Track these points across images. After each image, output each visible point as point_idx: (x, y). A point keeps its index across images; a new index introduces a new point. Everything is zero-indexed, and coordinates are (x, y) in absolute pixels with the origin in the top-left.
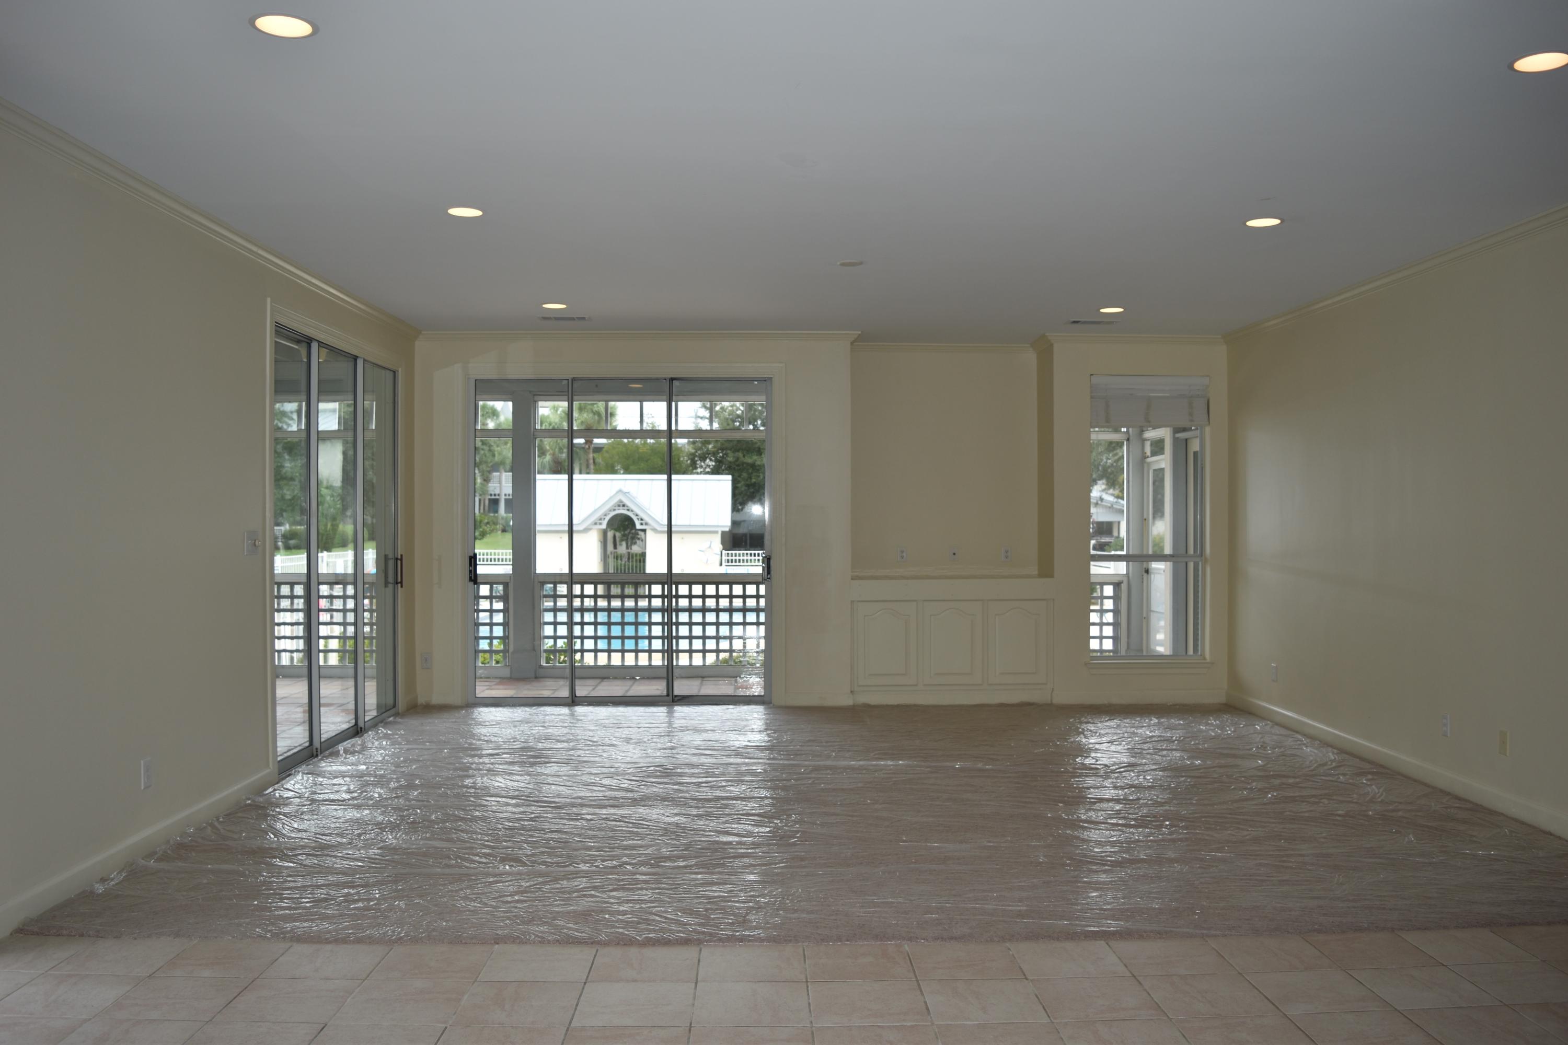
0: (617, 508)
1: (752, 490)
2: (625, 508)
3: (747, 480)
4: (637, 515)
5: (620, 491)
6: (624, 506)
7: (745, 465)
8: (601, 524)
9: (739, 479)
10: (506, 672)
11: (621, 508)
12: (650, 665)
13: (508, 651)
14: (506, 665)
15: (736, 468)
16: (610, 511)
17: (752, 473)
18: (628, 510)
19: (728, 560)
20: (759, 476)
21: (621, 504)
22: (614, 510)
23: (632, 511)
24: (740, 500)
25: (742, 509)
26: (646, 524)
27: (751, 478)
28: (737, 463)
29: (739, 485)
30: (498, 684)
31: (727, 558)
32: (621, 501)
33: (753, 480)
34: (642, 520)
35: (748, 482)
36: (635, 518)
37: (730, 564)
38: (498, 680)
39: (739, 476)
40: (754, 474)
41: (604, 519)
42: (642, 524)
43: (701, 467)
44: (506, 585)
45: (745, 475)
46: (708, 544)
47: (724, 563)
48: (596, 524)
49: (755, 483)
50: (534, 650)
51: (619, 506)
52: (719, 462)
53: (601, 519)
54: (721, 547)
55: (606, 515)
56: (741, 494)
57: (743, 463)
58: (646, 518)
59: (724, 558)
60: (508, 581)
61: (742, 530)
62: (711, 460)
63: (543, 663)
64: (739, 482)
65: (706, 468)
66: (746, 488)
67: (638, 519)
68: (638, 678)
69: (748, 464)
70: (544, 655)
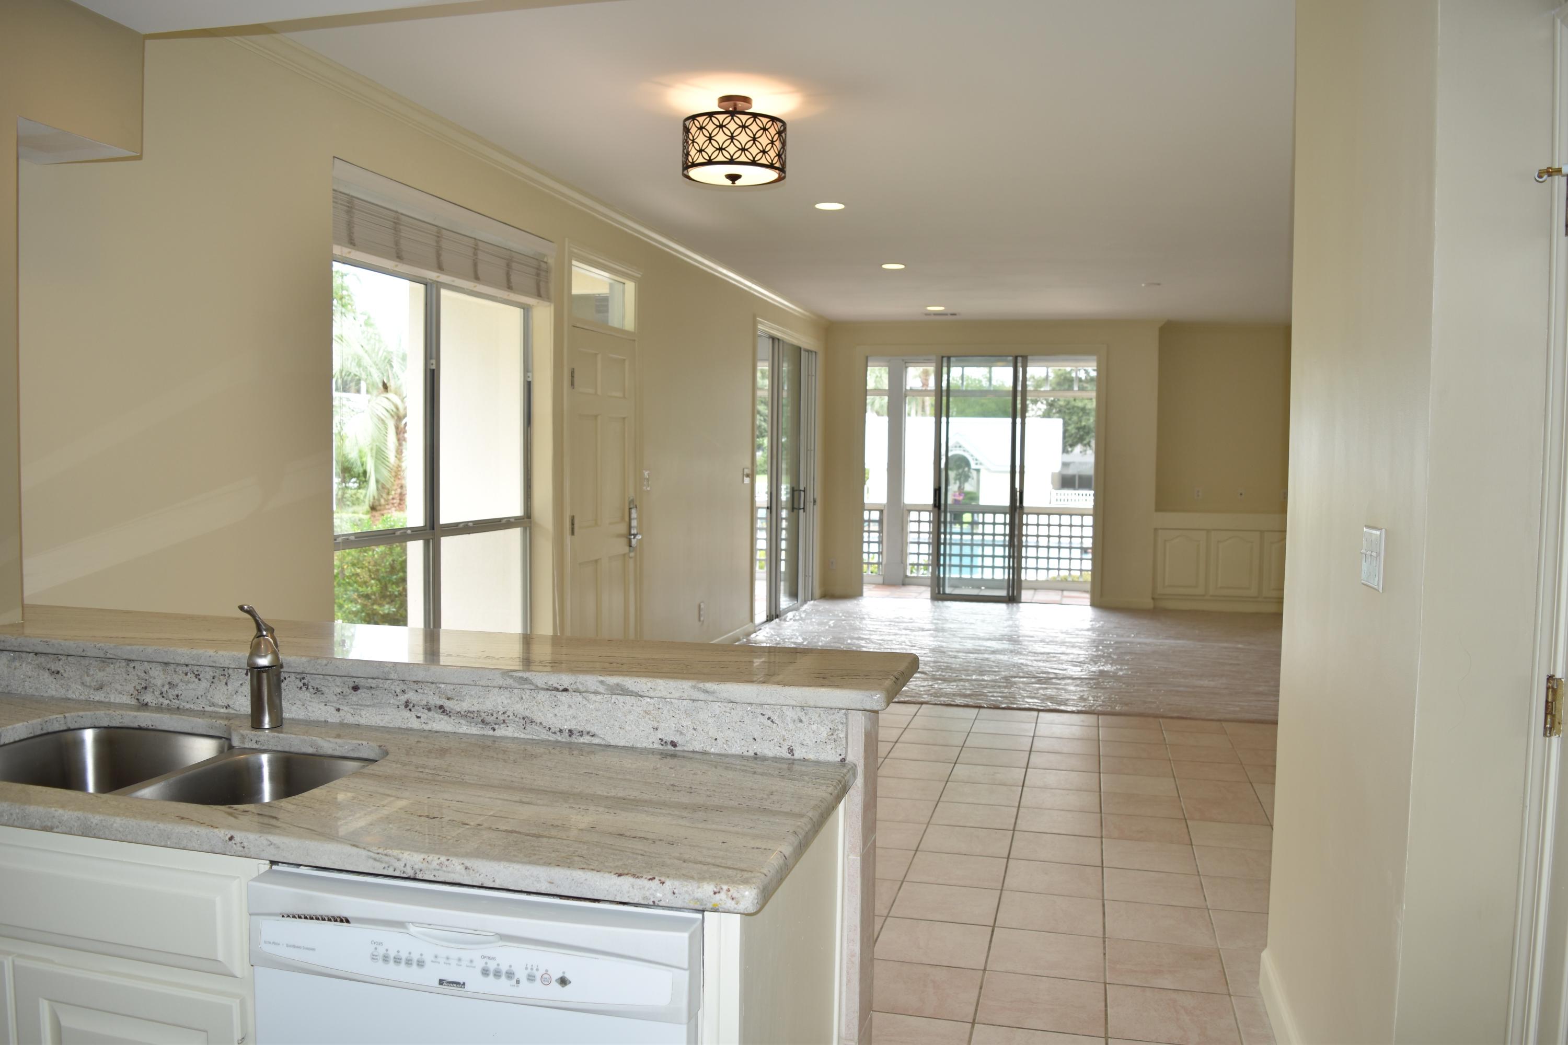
0: (954, 449)
1: (1081, 433)
2: (961, 449)
3: (1077, 423)
4: (972, 456)
6: (960, 447)
7: (1075, 409)
9: (1070, 422)
10: (880, 580)
11: (958, 449)
12: (993, 578)
13: (881, 563)
14: (879, 575)
15: (1067, 411)
17: (1082, 416)
18: (964, 451)
20: (1089, 420)
21: (958, 445)
23: (968, 452)
24: (1070, 442)
25: (1072, 451)
26: (981, 464)
27: (1081, 421)
28: (1068, 407)
29: (1069, 428)
30: (874, 588)
31: (1055, 498)
32: (958, 443)
33: (1083, 423)
34: (976, 460)
35: (1078, 425)
38: (874, 586)
39: (1070, 419)
40: (1084, 418)
42: (977, 464)
43: (1033, 410)
44: (881, 512)
45: (1075, 418)
49: (1085, 426)
50: (902, 563)
51: (956, 447)
52: (1051, 405)
54: (1050, 487)
56: (1071, 436)
57: (1074, 407)
58: (981, 459)
59: (1054, 495)
60: (882, 509)
61: (1071, 471)
62: (1042, 403)
63: (908, 574)
64: (1069, 425)
65: (1037, 411)
66: (1076, 431)
67: (973, 459)
68: (983, 588)
69: (1078, 407)
70: (909, 567)
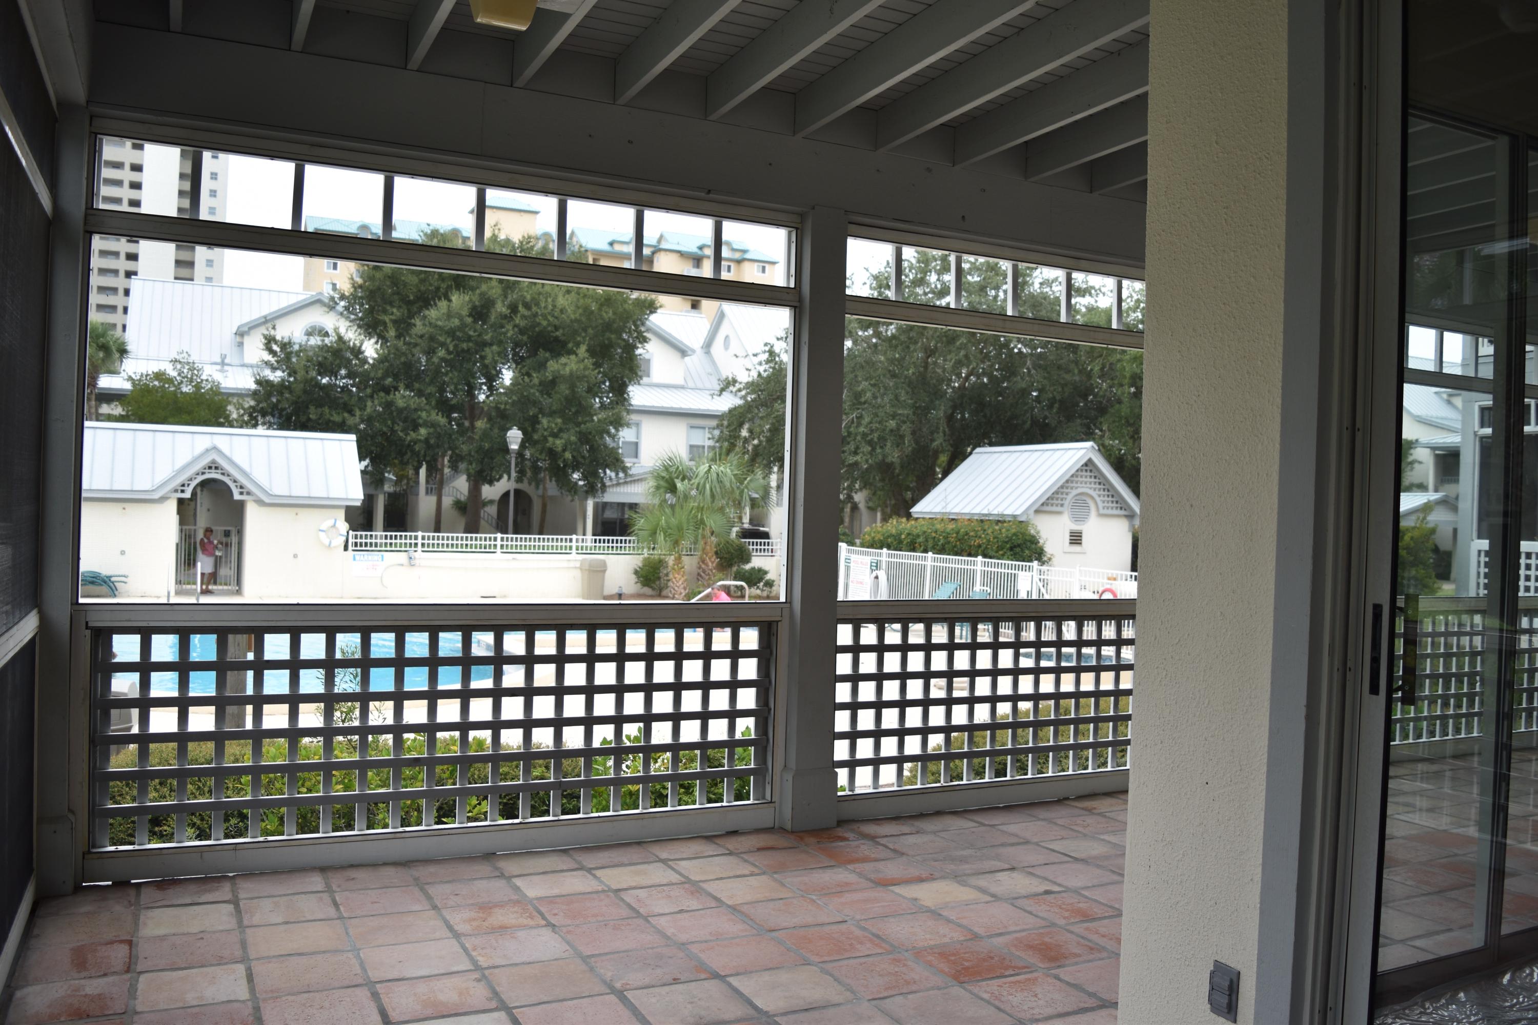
0: (207, 471)
2: (219, 471)
4: (235, 481)
5: (215, 448)
6: (216, 468)
8: (183, 491)
11: (213, 471)
16: (198, 474)
18: (223, 474)
19: (356, 543)
21: (215, 465)
22: (203, 473)
23: (228, 475)
26: (248, 493)
31: (354, 540)
32: (214, 462)
34: (241, 487)
36: (232, 486)
37: (359, 548)
41: (188, 485)
42: (241, 493)
46: (331, 522)
47: (350, 547)
48: (176, 491)
51: (210, 468)
53: (183, 485)
54: (347, 526)
55: (191, 480)
58: (249, 486)
59: (351, 540)
67: (237, 486)
